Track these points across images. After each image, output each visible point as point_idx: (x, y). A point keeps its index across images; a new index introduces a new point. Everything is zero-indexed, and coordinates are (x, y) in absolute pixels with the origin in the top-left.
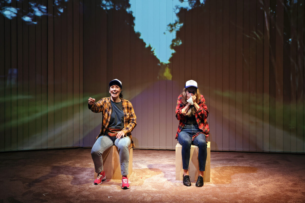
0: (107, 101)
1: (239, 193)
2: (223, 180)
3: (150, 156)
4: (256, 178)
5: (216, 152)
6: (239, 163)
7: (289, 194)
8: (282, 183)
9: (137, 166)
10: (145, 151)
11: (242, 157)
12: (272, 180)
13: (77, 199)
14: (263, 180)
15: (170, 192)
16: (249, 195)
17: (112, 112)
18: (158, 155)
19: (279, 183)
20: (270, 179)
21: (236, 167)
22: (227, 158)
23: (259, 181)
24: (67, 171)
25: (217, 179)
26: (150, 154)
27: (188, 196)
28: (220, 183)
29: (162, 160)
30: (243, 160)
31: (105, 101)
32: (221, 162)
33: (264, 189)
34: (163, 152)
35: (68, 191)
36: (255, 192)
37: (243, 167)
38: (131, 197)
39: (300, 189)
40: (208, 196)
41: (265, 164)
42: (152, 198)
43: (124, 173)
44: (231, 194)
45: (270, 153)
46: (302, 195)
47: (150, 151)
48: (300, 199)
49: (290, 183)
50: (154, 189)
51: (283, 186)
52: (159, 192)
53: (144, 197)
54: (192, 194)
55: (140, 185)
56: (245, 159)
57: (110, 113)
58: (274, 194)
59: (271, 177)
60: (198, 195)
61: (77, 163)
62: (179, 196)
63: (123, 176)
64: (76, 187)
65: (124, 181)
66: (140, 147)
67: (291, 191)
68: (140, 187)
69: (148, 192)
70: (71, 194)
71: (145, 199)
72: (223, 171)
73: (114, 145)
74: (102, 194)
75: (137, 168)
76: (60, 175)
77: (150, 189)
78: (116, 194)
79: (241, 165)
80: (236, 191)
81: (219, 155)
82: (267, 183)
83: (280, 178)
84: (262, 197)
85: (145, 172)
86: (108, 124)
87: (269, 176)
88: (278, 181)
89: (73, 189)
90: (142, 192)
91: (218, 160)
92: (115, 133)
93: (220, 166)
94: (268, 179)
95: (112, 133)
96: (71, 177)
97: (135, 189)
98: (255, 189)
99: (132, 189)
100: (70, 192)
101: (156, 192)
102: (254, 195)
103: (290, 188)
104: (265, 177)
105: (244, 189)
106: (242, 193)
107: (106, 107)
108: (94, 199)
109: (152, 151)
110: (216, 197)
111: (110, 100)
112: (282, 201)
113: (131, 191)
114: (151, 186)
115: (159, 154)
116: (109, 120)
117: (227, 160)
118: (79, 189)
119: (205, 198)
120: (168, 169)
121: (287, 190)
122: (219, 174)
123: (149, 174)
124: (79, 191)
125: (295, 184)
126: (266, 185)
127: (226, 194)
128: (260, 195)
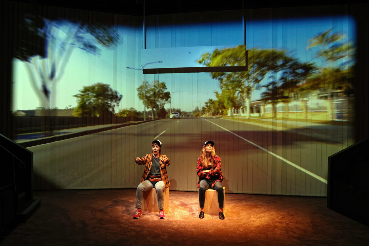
0: (149, 156)
1: (242, 223)
2: (233, 215)
3: (184, 196)
4: (257, 213)
5: (233, 194)
6: (248, 202)
7: (277, 224)
8: (274, 217)
9: (173, 203)
10: (181, 192)
11: (251, 198)
12: (268, 214)
13: (126, 225)
14: (262, 215)
15: (192, 222)
16: (249, 225)
17: (152, 164)
18: (190, 196)
19: (272, 217)
20: (267, 214)
21: (245, 205)
22: (240, 198)
23: (259, 216)
24: (123, 204)
25: (229, 213)
26: (184, 195)
27: (205, 225)
28: (230, 216)
29: (192, 199)
30: (251, 200)
31: (148, 157)
32: (235, 201)
33: (260, 221)
34: (194, 193)
35: (121, 218)
36: (254, 223)
37: (250, 205)
38: (164, 225)
39: (286, 221)
40: (219, 225)
41: (266, 203)
42: (179, 226)
43: (160, 207)
44: (236, 224)
45: (271, 195)
46: (286, 225)
47: (184, 192)
48: (284, 228)
49: (280, 217)
50: (181, 220)
51: (274, 219)
52: (184, 222)
53: (173, 225)
54: (208, 223)
55: (172, 216)
56: (253, 199)
57: (151, 164)
58: (266, 225)
59: (268, 212)
60: (212, 224)
61: (131, 199)
62: (199, 225)
63: (160, 210)
64: (127, 216)
65: (161, 213)
66: (177, 189)
67: (279, 222)
68: (172, 218)
69: (177, 222)
70: (123, 221)
71: (174, 226)
72: (234, 208)
73: (154, 187)
74: (144, 221)
75: (173, 204)
76: (117, 207)
77: (179, 219)
78: (154, 222)
79: (248, 204)
80: (240, 222)
81: (234, 196)
82: (263, 217)
83: (275, 213)
84: (257, 226)
85: (178, 207)
86: (149, 172)
87: (266, 212)
88: (272, 215)
89: (124, 217)
90: (173, 222)
91: (232, 200)
92: (154, 179)
93: (233, 205)
94: (265, 214)
95: (152, 179)
96: (124, 208)
97: (168, 219)
98: (254, 221)
99: (166, 219)
100: (122, 219)
101: (182, 222)
102: (252, 225)
103: (279, 220)
104: (264, 212)
105: (246, 221)
106: (244, 224)
107: (148, 160)
108: (138, 225)
109: (186, 192)
110: (225, 226)
111: (151, 156)
112: (271, 229)
113: (165, 220)
114: (180, 218)
115: (190, 194)
116: (150, 169)
117: (239, 199)
118: (129, 217)
119: (217, 227)
120: (195, 206)
121: (276, 222)
122: (231, 210)
123: (180, 209)
124: (129, 219)
125: (283, 218)
126: (262, 218)
127: (232, 224)
128: (256, 225)
